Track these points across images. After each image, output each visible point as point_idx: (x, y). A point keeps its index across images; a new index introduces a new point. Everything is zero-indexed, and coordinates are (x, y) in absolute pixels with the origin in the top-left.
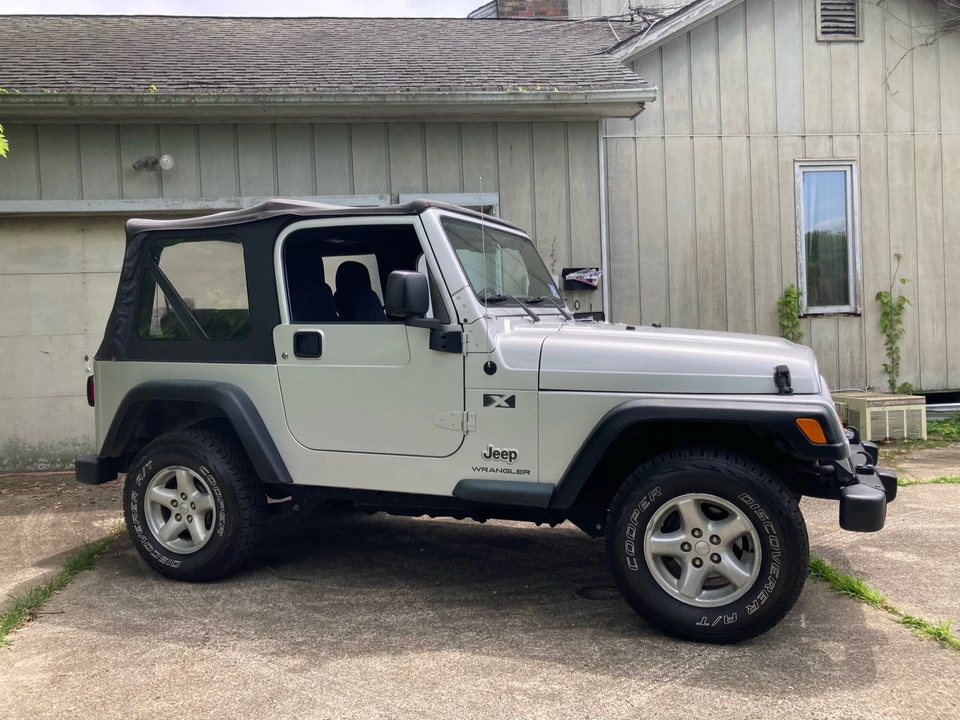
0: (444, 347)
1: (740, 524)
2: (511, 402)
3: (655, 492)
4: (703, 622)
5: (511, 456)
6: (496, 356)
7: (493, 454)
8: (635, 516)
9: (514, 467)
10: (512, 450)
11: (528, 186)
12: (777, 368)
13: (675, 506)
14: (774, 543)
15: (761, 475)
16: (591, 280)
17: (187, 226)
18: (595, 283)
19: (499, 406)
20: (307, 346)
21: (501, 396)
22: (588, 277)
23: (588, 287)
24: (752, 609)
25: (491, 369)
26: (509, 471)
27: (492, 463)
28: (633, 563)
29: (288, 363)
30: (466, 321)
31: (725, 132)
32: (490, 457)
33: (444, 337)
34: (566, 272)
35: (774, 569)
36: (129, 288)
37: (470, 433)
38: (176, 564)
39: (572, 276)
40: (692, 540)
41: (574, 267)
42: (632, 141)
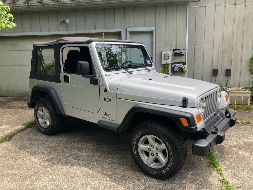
0: (94, 83)
1: (163, 146)
2: (110, 100)
3: (141, 133)
4: (151, 172)
5: (110, 115)
6: (107, 87)
7: (106, 114)
8: (136, 139)
9: (111, 118)
10: (110, 114)
11: (164, 24)
12: (184, 98)
13: (146, 138)
14: (171, 154)
15: (170, 133)
16: (182, 53)
17: (42, 45)
18: (183, 54)
19: (107, 101)
20: (66, 79)
21: (108, 98)
22: (181, 52)
23: (181, 55)
24: (164, 172)
25: (105, 91)
26: (110, 120)
27: (106, 117)
28: (135, 152)
29: (63, 83)
30: (99, 76)
31: (237, 3)
32: (105, 115)
33: (94, 81)
34: (174, 50)
35: (171, 162)
36: (33, 61)
37: (101, 108)
38: (43, 130)
39: (176, 51)
40: (151, 148)
41: (177, 49)
42: (205, 8)
